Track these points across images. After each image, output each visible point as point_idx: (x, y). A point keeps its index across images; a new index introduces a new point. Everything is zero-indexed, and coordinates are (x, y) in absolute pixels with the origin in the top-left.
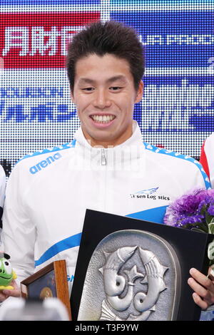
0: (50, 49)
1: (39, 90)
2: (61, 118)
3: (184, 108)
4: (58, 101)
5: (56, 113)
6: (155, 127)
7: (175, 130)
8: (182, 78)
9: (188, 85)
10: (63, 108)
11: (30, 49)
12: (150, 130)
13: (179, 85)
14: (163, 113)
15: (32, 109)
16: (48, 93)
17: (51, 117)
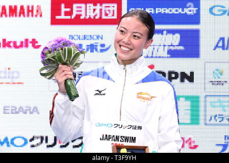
0: (96, 15)
1: (91, 36)
2: (102, 51)
3: (164, 46)
4: (100, 42)
5: (99, 48)
6: (150, 55)
7: (160, 57)
8: (164, 30)
9: (166, 34)
10: (103, 45)
11: (86, 15)
12: (147, 57)
13: (162, 34)
14: (154, 48)
15: (87, 46)
16: (95, 37)
17: (96, 50)
